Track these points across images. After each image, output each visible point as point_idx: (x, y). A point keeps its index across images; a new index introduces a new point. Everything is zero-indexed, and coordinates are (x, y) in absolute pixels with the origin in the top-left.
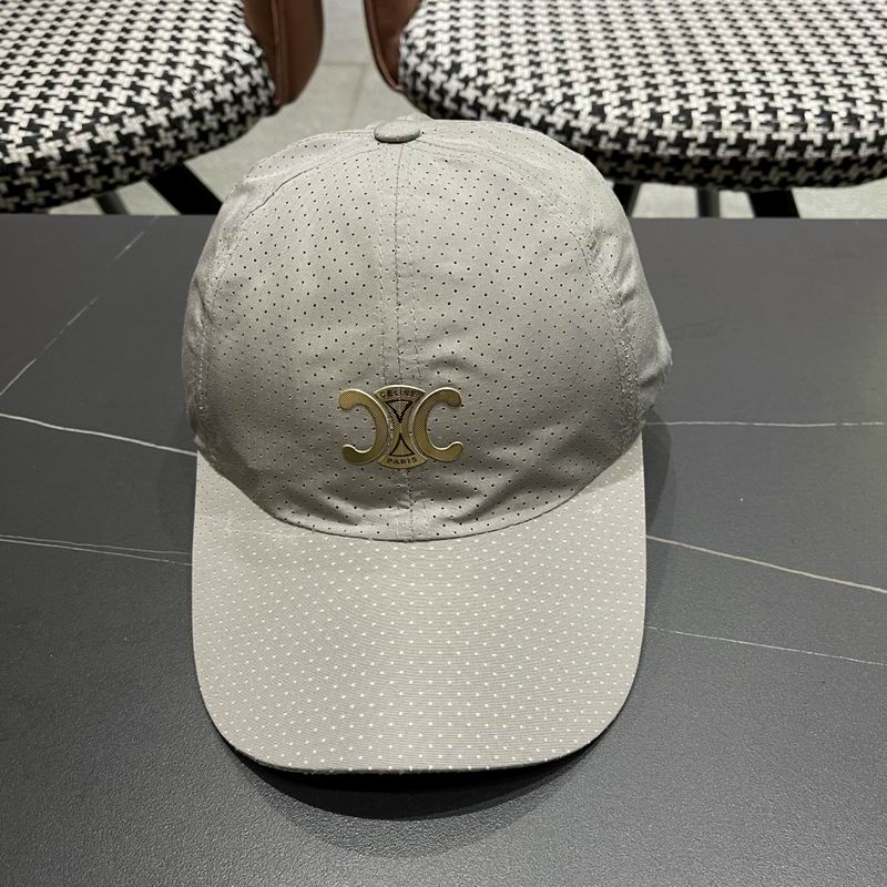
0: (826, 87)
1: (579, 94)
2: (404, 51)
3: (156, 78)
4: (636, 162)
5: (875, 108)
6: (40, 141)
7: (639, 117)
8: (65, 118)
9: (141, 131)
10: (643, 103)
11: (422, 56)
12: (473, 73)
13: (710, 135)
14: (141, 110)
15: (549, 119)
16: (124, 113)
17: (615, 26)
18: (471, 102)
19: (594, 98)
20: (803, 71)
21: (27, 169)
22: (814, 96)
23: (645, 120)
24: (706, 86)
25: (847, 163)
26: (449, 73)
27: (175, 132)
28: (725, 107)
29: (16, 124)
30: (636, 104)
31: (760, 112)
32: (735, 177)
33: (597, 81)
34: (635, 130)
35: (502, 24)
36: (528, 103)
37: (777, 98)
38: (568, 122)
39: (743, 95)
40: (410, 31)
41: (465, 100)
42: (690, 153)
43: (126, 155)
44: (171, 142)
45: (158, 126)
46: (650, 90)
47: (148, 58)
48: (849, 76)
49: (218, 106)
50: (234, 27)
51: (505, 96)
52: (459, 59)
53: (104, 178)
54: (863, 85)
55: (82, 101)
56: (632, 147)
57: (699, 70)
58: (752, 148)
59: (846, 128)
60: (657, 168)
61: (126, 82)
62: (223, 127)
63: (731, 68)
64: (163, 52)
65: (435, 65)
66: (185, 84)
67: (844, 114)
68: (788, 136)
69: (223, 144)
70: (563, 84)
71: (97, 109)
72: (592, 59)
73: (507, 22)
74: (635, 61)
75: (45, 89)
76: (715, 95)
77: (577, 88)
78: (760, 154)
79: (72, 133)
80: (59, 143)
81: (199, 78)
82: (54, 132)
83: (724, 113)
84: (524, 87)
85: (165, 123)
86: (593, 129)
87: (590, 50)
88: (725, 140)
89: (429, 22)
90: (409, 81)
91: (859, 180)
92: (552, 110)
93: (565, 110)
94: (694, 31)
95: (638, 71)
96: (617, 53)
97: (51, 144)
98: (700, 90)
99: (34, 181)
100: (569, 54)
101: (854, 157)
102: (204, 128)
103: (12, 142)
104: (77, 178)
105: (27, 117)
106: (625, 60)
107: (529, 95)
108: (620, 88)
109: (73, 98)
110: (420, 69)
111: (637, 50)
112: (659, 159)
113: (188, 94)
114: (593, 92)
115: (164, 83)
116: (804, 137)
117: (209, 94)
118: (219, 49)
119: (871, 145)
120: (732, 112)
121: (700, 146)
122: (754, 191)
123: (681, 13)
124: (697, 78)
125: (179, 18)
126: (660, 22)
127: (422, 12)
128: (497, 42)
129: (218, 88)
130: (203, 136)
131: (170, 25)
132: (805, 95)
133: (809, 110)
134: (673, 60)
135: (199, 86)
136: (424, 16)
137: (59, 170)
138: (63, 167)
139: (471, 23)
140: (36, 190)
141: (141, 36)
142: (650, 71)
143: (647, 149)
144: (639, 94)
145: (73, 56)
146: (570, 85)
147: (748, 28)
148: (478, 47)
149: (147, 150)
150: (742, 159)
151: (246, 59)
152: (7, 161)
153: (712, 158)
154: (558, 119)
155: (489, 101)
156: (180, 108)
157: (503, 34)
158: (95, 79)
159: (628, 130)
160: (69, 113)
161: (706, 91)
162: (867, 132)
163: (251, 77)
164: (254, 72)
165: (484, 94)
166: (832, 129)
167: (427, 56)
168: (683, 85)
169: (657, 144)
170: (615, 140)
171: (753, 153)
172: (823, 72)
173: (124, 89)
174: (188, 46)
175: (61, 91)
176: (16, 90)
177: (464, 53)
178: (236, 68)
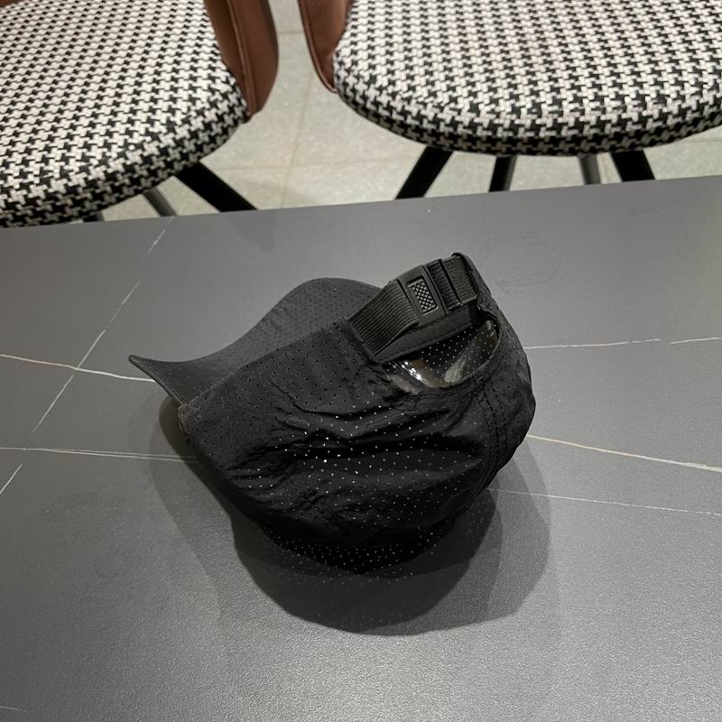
0: (642, 74)
1: (461, 96)
2: (336, 66)
3: (164, 112)
4: (503, 143)
5: (678, 88)
6: (91, 168)
7: (504, 111)
8: (105, 150)
9: (157, 152)
10: (506, 100)
11: (349, 71)
12: (385, 84)
13: (555, 120)
14: (155, 137)
15: (440, 116)
16: (145, 141)
17: (488, 35)
18: (385, 105)
19: (471, 98)
20: (625, 63)
21: (84, 188)
22: (631, 83)
24: (552, 83)
25: (659, 131)
27: (180, 149)
28: (565, 99)
29: (74, 157)
30: (501, 102)
31: (591, 101)
32: (577, 148)
33: (474, 84)
34: (501, 121)
35: (405, 41)
36: (425, 105)
37: (604, 88)
38: (453, 118)
39: (579, 88)
40: (340, 51)
41: (381, 103)
42: (542, 135)
43: (148, 170)
44: (178, 156)
45: (168, 146)
46: (511, 90)
47: (156, 96)
48: (659, 63)
49: (208, 126)
50: (214, 65)
51: (409, 100)
52: (375, 73)
53: (135, 187)
54: (670, 70)
55: (115, 135)
56: (500, 133)
57: (548, 70)
58: (587, 127)
59: (655, 106)
60: (519, 146)
61: (144, 117)
62: (212, 139)
63: (571, 65)
64: (166, 91)
65: (358, 77)
66: (183, 113)
67: (654, 95)
68: (613, 117)
69: (213, 150)
70: (449, 88)
71: (126, 141)
72: (470, 66)
73: (409, 38)
74: (501, 65)
76: (558, 90)
77: (459, 91)
78: (593, 131)
79: (111, 160)
80: (103, 168)
81: (193, 108)
82: (99, 161)
83: (564, 103)
84: (422, 92)
85: (173, 144)
86: (472, 122)
87: (469, 58)
88: (566, 124)
89: (352, 43)
91: (671, 140)
92: (442, 109)
93: (451, 109)
94: (546, 34)
95: (503, 74)
96: (488, 60)
97: (98, 169)
98: (547, 86)
100: (454, 63)
101: (664, 126)
102: (199, 142)
103: (72, 171)
104: (117, 190)
105: (81, 151)
106: (494, 66)
107: (425, 98)
108: (490, 89)
109: (109, 134)
110: (347, 80)
111: (503, 55)
112: (521, 140)
113: (186, 121)
114: (470, 94)
115: (169, 115)
116: (624, 116)
117: (201, 118)
118: (205, 84)
119: (675, 116)
120: (571, 102)
121: (548, 129)
124: (545, 77)
125: (175, 62)
127: (347, 34)
128: (402, 56)
129: (206, 113)
130: (199, 148)
131: (169, 68)
132: (625, 83)
133: (628, 95)
134: (529, 62)
135: (194, 114)
136: (349, 38)
137: (105, 186)
138: (107, 184)
139: (383, 42)
140: (91, 201)
141: (150, 79)
142: (512, 73)
143: (511, 134)
144: (503, 93)
145: (106, 100)
148: (388, 62)
149: (162, 164)
150: (580, 135)
151: (224, 88)
152: (71, 184)
153: (558, 137)
154: (447, 115)
155: (398, 104)
156: (182, 131)
157: (406, 49)
158: (122, 117)
159: (496, 122)
160: (107, 145)
161: (551, 86)
162: (673, 107)
163: (229, 101)
164: (231, 97)
165: (394, 99)
166: (645, 108)
167: (353, 71)
168: (535, 83)
169: (518, 130)
170: (488, 129)
171: (588, 131)
172: (641, 62)
173: (143, 123)
174: (184, 84)
175: (101, 129)
176: (71, 131)
177: (378, 67)
178: (218, 96)
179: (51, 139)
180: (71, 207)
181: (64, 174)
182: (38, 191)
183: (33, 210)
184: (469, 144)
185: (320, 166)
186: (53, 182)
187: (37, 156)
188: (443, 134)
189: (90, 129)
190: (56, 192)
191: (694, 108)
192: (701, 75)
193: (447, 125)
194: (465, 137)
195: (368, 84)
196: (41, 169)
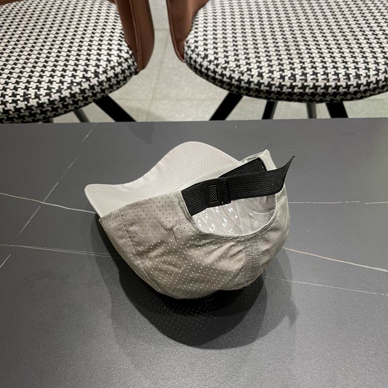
0: (348, 63)
1: (253, 68)
2: (186, 48)
3: (93, 66)
4: (275, 94)
5: (367, 71)
6: (52, 94)
7: (276, 77)
8: (60, 85)
9: (88, 88)
10: (278, 72)
11: (193, 51)
12: (213, 59)
13: (303, 84)
14: (88, 79)
15: (242, 78)
16: (82, 81)
18: (212, 70)
19: (259, 70)
20: (339, 56)
21: (47, 105)
22: (343, 67)
23: (278, 79)
24: (301, 64)
25: (356, 93)
27: (101, 86)
28: (308, 73)
29: (43, 87)
30: (275, 72)
31: (322, 75)
32: (313, 99)
33: (260, 62)
34: (274, 82)
35: (224, 37)
36: (234, 71)
37: (328, 68)
38: (249, 79)
39: (315, 68)
40: (188, 40)
41: (210, 69)
42: (296, 90)
43: (83, 97)
44: (99, 90)
45: (95, 85)
46: (280, 66)
47: (89, 58)
48: (357, 58)
49: (116, 75)
50: (121, 43)
51: (225, 68)
52: (207, 53)
53: (75, 106)
54: (362, 62)
55: (66, 77)
56: (273, 89)
57: (299, 57)
58: (319, 89)
59: (355, 80)
60: (283, 96)
61: (82, 68)
62: (118, 83)
63: (311, 56)
64: (95, 55)
65: (198, 55)
66: (104, 68)
67: (354, 74)
68: (333, 84)
69: (118, 88)
70: (247, 64)
71: (72, 80)
72: (258, 53)
74: (275, 53)
76: (304, 68)
77: (252, 65)
78: (322, 91)
79: (63, 90)
80: (59, 94)
81: (109, 65)
82: (57, 90)
83: (308, 75)
84: (232, 64)
85: (97, 84)
86: (259, 81)
87: (258, 48)
88: (309, 86)
89: (195, 37)
90: (188, 60)
91: (361, 98)
92: (243, 74)
93: (248, 75)
94: (298, 39)
95: (276, 58)
96: (268, 50)
97: (56, 95)
98: (299, 66)
99: (50, 108)
100: (250, 51)
101: (359, 90)
102: (111, 84)
104: (65, 106)
105: (47, 84)
106: (271, 53)
107: (234, 68)
108: (269, 65)
109: (63, 76)
110: (192, 56)
111: (276, 48)
112: (284, 93)
113: (105, 72)
114: (258, 67)
115: (96, 68)
116: (339, 84)
117: (113, 71)
118: (116, 53)
119: (365, 86)
120: (311, 75)
121: (299, 88)
124: (298, 61)
125: (100, 40)
126: (285, 35)
127: (192, 32)
128: (222, 45)
129: (116, 68)
130: (111, 87)
131: (97, 43)
132: (340, 67)
133: (341, 73)
134: (289, 53)
135: (109, 68)
136: (194, 34)
137: (58, 104)
138: (60, 103)
139: (212, 37)
140: (51, 112)
141: (86, 48)
142: (280, 58)
143: (279, 90)
144: (276, 68)
145: (61, 58)
146: (249, 64)
148: (215, 48)
149: (90, 94)
150: (316, 92)
151: (126, 56)
152: (40, 102)
153: (304, 92)
154: (245, 78)
155: (219, 70)
156: (102, 77)
157: (224, 42)
158: (70, 68)
159: (272, 82)
160: (62, 82)
161: (301, 66)
162: (363, 81)
163: (128, 62)
164: (129, 61)
165: (217, 67)
166: (349, 80)
167: (195, 51)
168: (293, 64)
169: (283, 88)
170: (267, 86)
171: (319, 91)
172: (347, 57)
173: (81, 71)
174: (104, 52)
175: (58, 73)
176: (41, 73)
177: (209, 50)
178: (122, 60)
179: (30, 77)
180: (40, 114)
181: (37, 96)
182: (21, 105)
183: (18, 115)
184: (256, 93)
185: (168, 101)
186: (31, 100)
187: (22, 85)
188: (243, 87)
189: (52, 73)
190: (32, 106)
191: (374, 82)
192: (378, 65)
193: (245, 83)
194: (254, 90)
195: (203, 58)
196: (24, 93)
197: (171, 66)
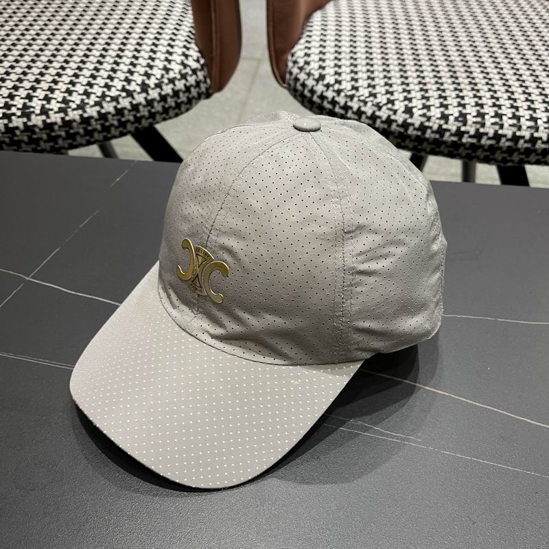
1: (397, 99)
2: (290, 64)
3: (140, 75)
4: (430, 144)
6: (69, 110)
7: (434, 116)
8: (84, 97)
9: (129, 107)
10: (437, 108)
11: (301, 69)
12: (332, 82)
13: (477, 130)
14: (130, 94)
15: (378, 113)
16: (120, 95)
17: (421, 57)
19: (406, 102)
20: (538, 93)
21: (60, 127)
22: (543, 109)
24: (476, 99)
26: (317, 81)
27: (149, 108)
28: (488, 114)
29: (55, 99)
30: (432, 108)
31: (510, 118)
32: (491, 157)
33: (409, 92)
34: (431, 124)
35: (351, 52)
36: (365, 103)
37: (520, 109)
38: (389, 116)
39: (499, 107)
40: (295, 53)
41: (326, 98)
42: (464, 140)
43: (119, 121)
44: (146, 114)
45: (140, 104)
46: (441, 100)
47: (136, 62)
49: (176, 93)
50: (188, 46)
51: (352, 97)
52: (324, 72)
53: (105, 134)
55: (95, 87)
56: (428, 134)
57: (473, 89)
58: (503, 140)
60: (443, 148)
61: (122, 76)
62: (178, 106)
63: (493, 89)
64: (145, 59)
65: (309, 74)
66: (157, 79)
68: (526, 134)
69: (177, 115)
70: (387, 92)
71: (104, 92)
72: (407, 78)
73: (355, 50)
74: (433, 81)
75: (73, 78)
76: (482, 106)
77: (396, 95)
78: (508, 144)
79: (88, 106)
80: (80, 112)
81: (166, 76)
82: (77, 105)
83: (487, 117)
84: (364, 92)
85: (144, 102)
86: (405, 121)
87: (405, 72)
88: (487, 134)
89: (306, 48)
90: (292, 83)
92: (380, 108)
93: (388, 109)
94: (470, 63)
95: (434, 87)
96: (422, 75)
97: (75, 112)
98: (473, 102)
99: (63, 134)
100: (392, 74)
102: (167, 106)
103: (52, 110)
104: (89, 133)
105: (62, 95)
106: (427, 80)
107: (366, 97)
108: (423, 97)
109: (90, 85)
110: (299, 76)
111: (435, 73)
112: (445, 143)
113: (159, 86)
114: (406, 99)
115: (145, 78)
116: (536, 135)
117: (171, 86)
118: (179, 59)
120: (492, 117)
121: (470, 137)
122: (502, 165)
123: (463, 51)
124: (471, 94)
125: (156, 38)
126: (449, 56)
127: (302, 41)
128: (348, 63)
129: (177, 82)
130: (166, 110)
131: (150, 42)
132: (538, 109)
133: (540, 118)
134: (457, 81)
135: (166, 81)
136: (304, 43)
137: (78, 128)
138: (81, 126)
139: (333, 50)
140: (64, 139)
141: (132, 48)
142: (442, 88)
143: (437, 136)
144: (434, 102)
145: (91, 58)
146: (392, 93)
147: (504, 64)
148: (336, 65)
149: (131, 118)
150: (497, 146)
151: (195, 65)
152: (49, 121)
153: (478, 144)
154: (384, 114)
155: (341, 100)
156: (153, 94)
157: (352, 58)
158: (104, 74)
159: (427, 124)
160: (87, 94)
161: (476, 102)
163: (197, 76)
164: (199, 73)
165: (339, 94)
167: (305, 69)
168: (462, 98)
169: (444, 134)
170: (418, 129)
171: (504, 143)
173: (121, 80)
174: (161, 56)
175: (83, 80)
176: (56, 77)
177: (327, 69)
178: (188, 70)
179: (38, 81)
180: (45, 141)
181: (44, 111)
182: (17, 122)
183: (11, 139)
186: (33, 116)
187: (22, 92)
190: (35, 126)
193: (382, 122)
194: (396, 134)
196: (25, 104)
197: (258, 110)
